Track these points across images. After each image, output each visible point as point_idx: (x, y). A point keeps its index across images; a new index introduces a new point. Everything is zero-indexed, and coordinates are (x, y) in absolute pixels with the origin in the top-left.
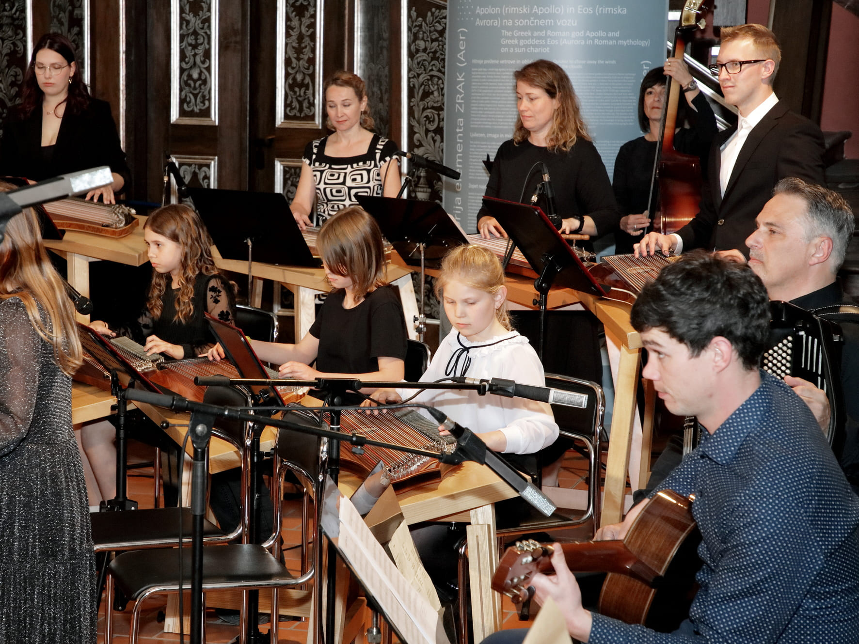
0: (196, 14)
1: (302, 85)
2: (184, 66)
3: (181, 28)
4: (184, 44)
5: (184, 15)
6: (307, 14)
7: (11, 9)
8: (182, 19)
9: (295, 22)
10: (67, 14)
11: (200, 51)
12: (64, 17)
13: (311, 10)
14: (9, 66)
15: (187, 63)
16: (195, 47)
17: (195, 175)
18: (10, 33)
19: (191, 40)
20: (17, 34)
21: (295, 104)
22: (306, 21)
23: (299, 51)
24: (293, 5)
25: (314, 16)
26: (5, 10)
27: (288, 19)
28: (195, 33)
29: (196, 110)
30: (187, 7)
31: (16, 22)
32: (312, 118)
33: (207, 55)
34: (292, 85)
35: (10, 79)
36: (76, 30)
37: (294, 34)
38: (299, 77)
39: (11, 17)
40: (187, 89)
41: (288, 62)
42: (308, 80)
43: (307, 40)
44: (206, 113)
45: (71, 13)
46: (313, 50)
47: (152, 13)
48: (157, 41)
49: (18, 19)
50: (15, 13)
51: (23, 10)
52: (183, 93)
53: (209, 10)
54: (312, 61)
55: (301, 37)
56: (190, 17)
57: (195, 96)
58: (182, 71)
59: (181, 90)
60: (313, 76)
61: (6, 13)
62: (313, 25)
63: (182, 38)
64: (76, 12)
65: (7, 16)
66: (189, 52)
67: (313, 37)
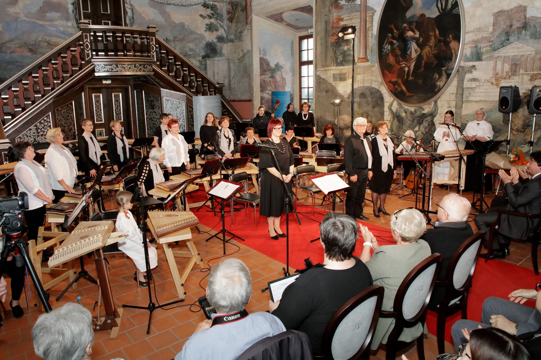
1: (118, 114)
9: (116, 103)
11: (99, 109)
17: (100, 132)
23: (117, 108)
24: (116, 100)
25: (120, 102)
33: (101, 110)
34: (117, 114)
41: (115, 110)
44: (102, 121)
46: (120, 108)
53: (100, 102)
54: (120, 110)
55: (117, 106)
57: (99, 118)
60: (120, 112)
62: (120, 104)
66: (97, 110)
67: (120, 106)
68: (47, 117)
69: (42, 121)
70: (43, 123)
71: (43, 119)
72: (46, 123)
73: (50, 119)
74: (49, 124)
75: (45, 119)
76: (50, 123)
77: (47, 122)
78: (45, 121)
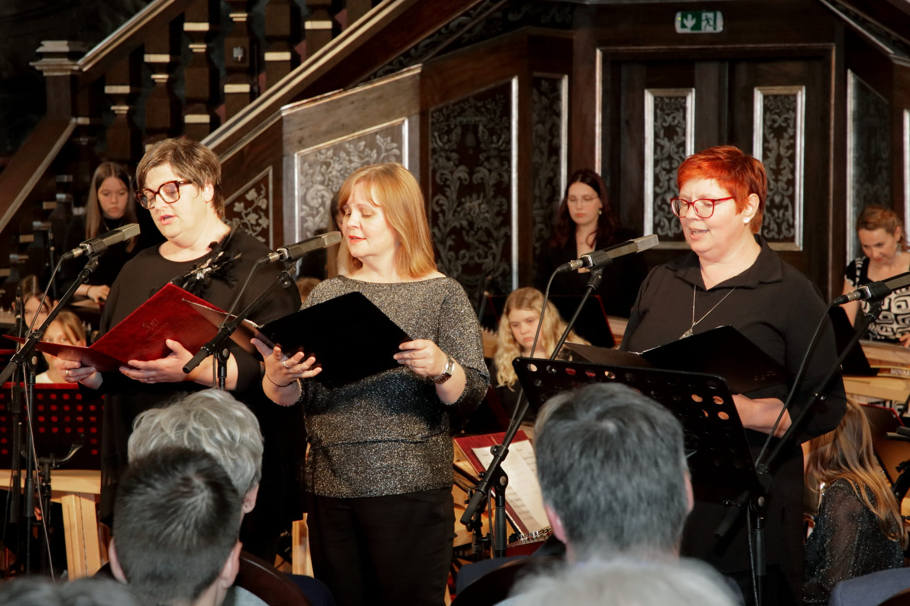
0: (670, 139)
1: (780, 207)
2: (658, 190)
3: (655, 153)
4: (658, 169)
5: (658, 140)
6: (786, 136)
7: (498, 141)
8: (656, 145)
9: (773, 144)
10: (547, 143)
12: (544, 146)
13: (790, 131)
14: (495, 197)
15: (661, 188)
16: (669, 171)
18: (496, 164)
19: (665, 164)
20: (503, 165)
21: (773, 226)
22: (785, 142)
23: (777, 173)
24: (771, 127)
25: (794, 137)
26: (492, 142)
27: (765, 140)
28: (670, 158)
29: (671, 234)
30: (662, 133)
31: (503, 154)
32: (792, 239)
34: (770, 208)
35: (496, 209)
36: (554, 159)
37: (772, 156)
38: (777, 199)
39: (498, 149)
40: (661, 213)
42: (787, 201)
43: (786, 162)
45: (551, 141)
46: (793, 171)
47: (625, 139)
48: (632, 167)
49: (504, 151)
50: (502, 145)
51: (509, 142)
52: (657, 218)
53: (684, 134)
54: (791, 183)
55: (779, 159)
56: (665, 142)
57: (670, 220)
58: (656, 195)
59: (655, 214)
60: (792, 198)
61: (493, 146)
62: (793, 146)
63: (656, 163)
64: (555, 141)
65: (495, 149)
66: (664, 177)
67: (792, 159)
68: (257, 187)
69: (239, 207)
70: (238, 215)
71: (241, 198)
72: (252, 218)
73: (267, 197)
74: (264, 222)
75: (252, 194)
76: (267, 217)
77: (257, 210)
78: (248, 204)
